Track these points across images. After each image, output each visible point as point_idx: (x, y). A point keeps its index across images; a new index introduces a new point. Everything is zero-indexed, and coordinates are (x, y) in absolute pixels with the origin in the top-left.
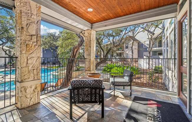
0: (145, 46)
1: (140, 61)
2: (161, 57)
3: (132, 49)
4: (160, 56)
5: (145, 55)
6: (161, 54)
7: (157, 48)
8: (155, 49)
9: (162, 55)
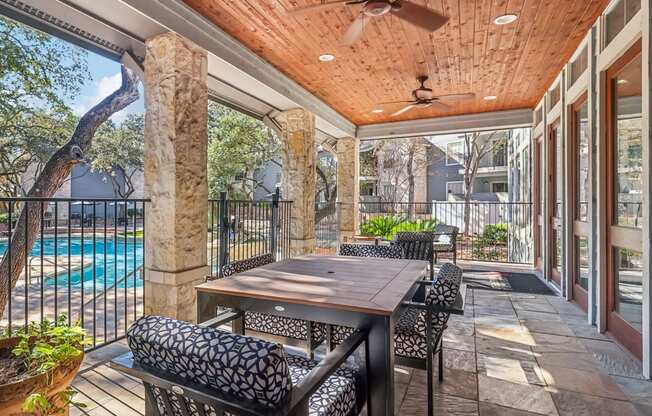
0: (451, 160)
1: (438, 209)
2: (504, 197)
3: (409, 171)
4: (498, 195)
5: (450, 192)
6: (501, 187)
7: (491, 169)
8: (485, 170)
9: (507, 191)
